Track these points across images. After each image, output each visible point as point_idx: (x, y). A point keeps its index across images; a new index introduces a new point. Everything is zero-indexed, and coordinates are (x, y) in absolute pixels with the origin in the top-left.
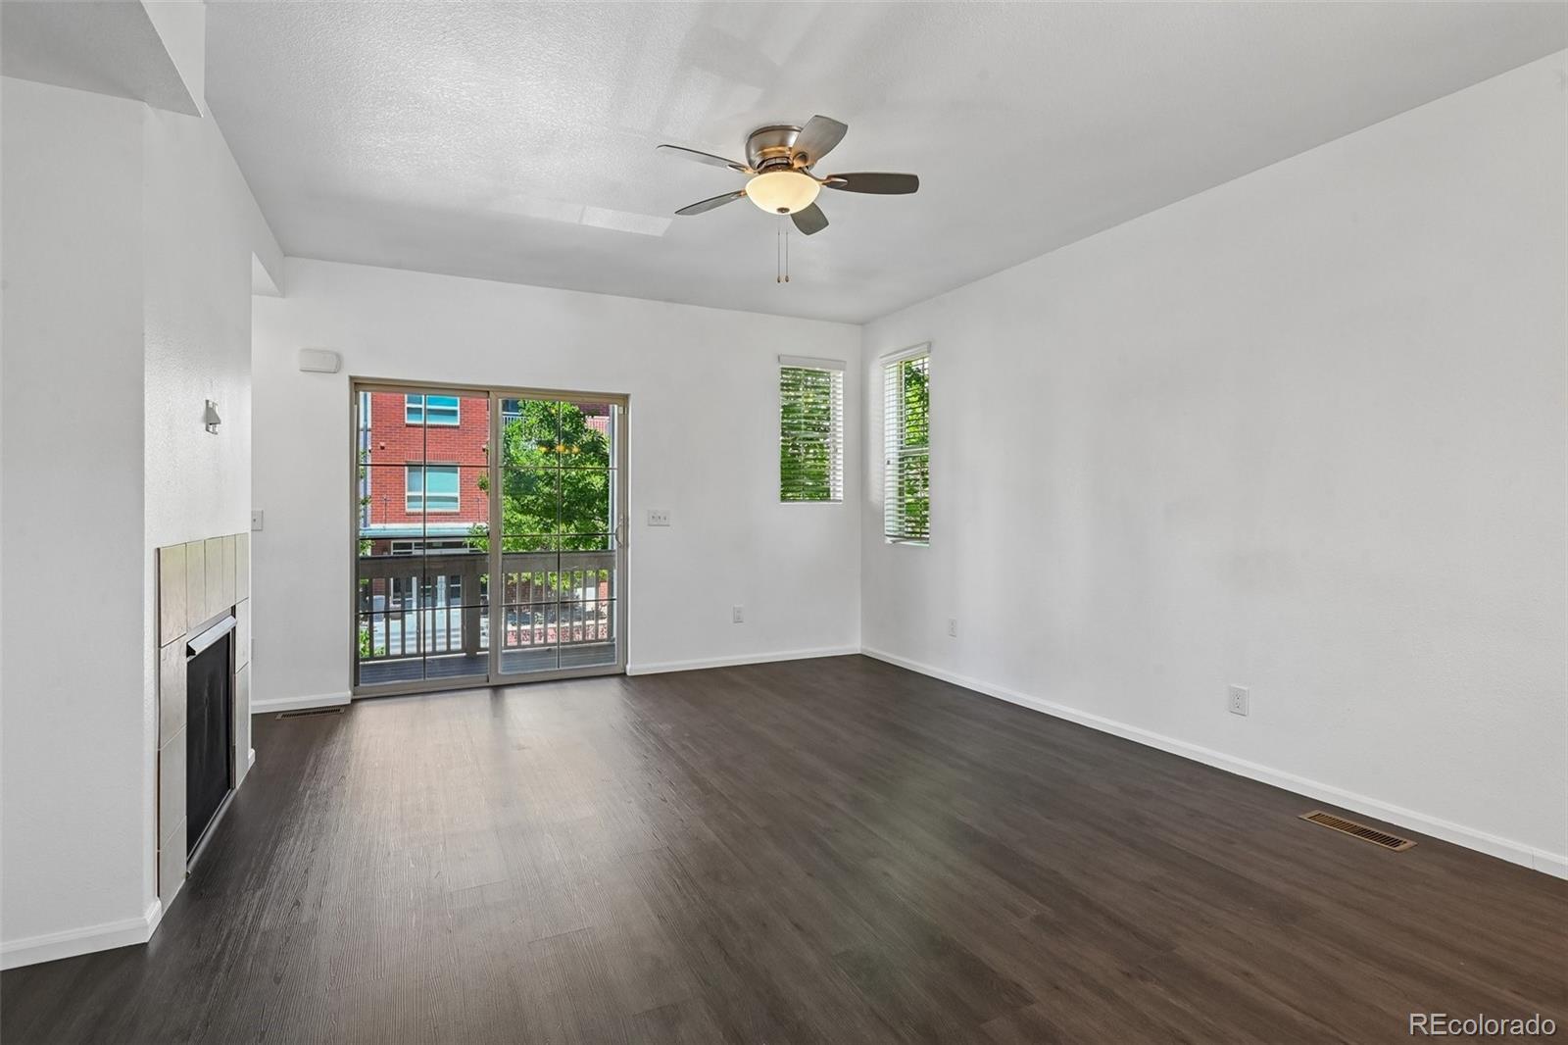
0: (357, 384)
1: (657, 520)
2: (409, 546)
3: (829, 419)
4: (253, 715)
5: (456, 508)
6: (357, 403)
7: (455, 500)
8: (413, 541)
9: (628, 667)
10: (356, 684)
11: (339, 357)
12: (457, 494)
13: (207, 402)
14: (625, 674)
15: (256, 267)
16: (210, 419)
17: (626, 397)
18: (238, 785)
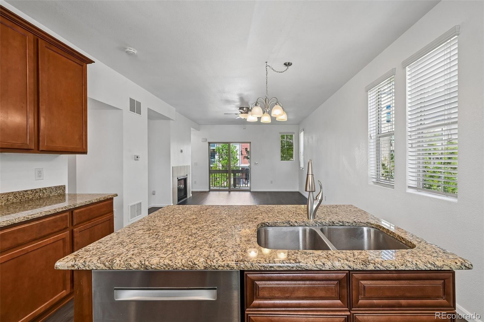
0: (210, 143)
1: (256, 164)
4: (192, 192)
6: (210, 146)
10: (210, 189)
11: (206, 139)
13: (181, 149)
14: (250, 191)
15: (192, 129)
16: (182, 151)
17: (250, 142)
18: (188, 198)
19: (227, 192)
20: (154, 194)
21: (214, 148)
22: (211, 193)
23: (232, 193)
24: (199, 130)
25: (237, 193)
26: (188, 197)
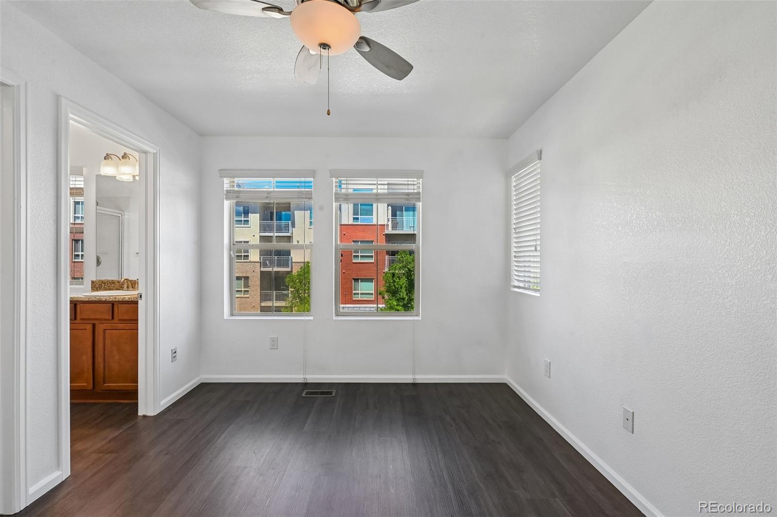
5: (372, 298)
7: (372, 294)
12: (373, 292)
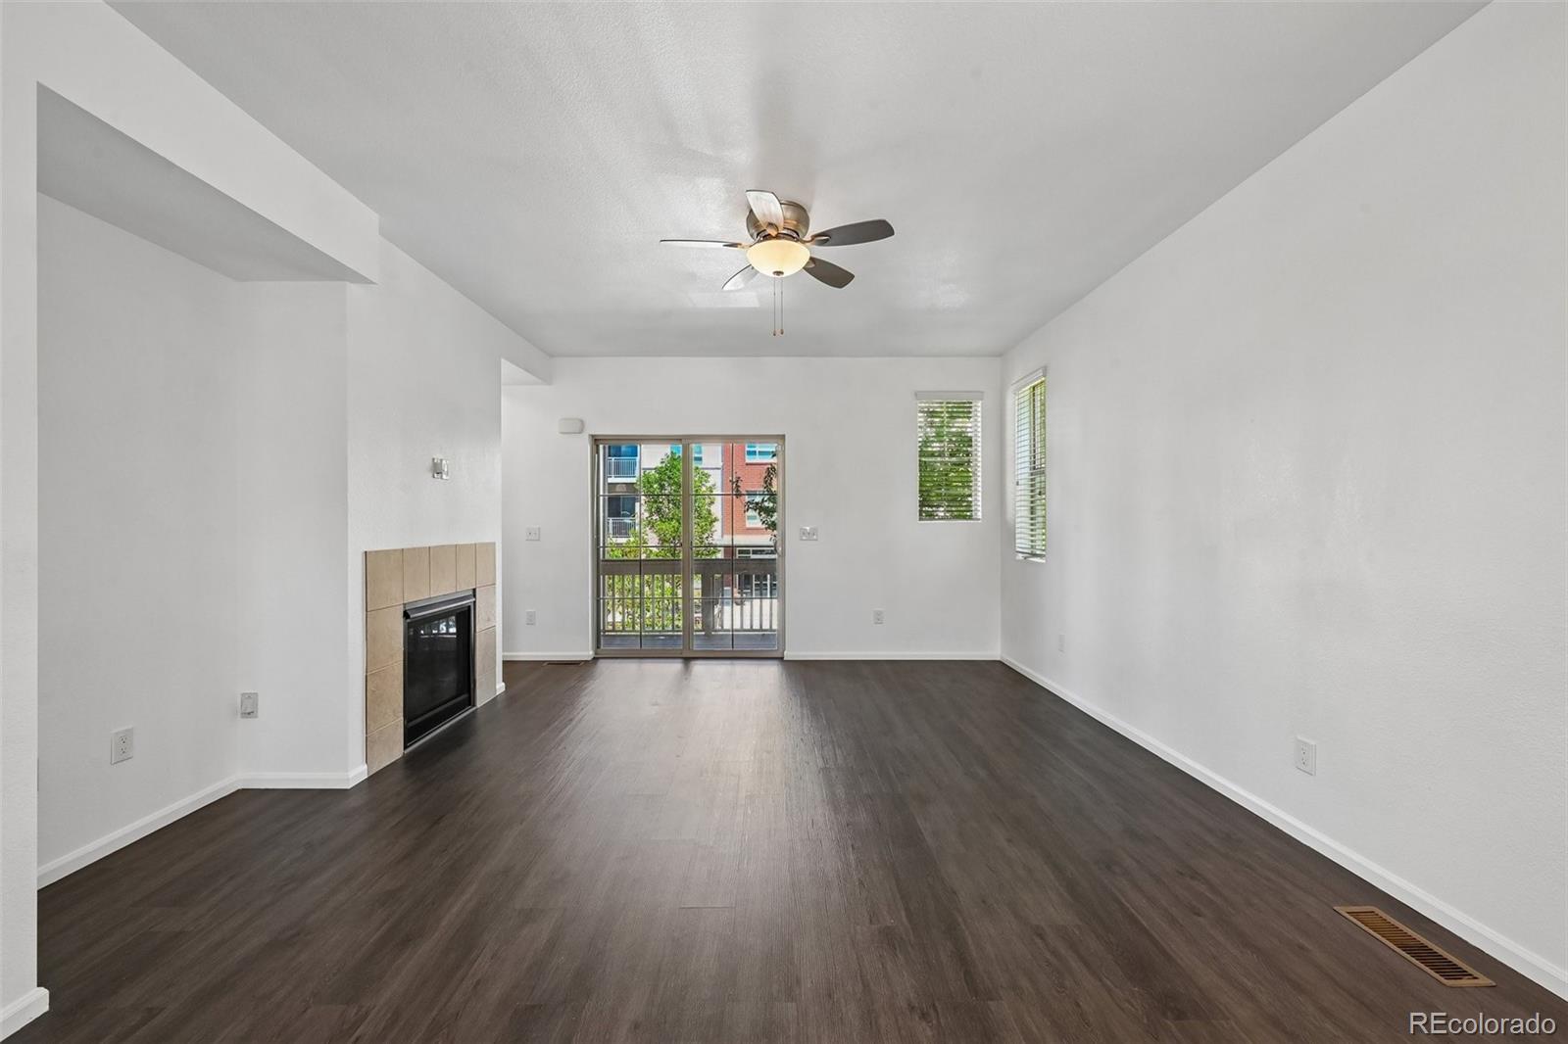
0: (596, 441)
1: (810, 535)
2: (748, 552)
3: (971, 446)
6: (598, 452)
8: (751, 549)
9: (785, 653)
10: (598, 647)
11: (582, 422)
13: (434, 459)
14: (782, 658)
15: (507, 368)
16: (437, 470)
17: (783, 437)
18: (479, 704)
19: (676, 666)
20: (249, 714)
21: (633, 480)
22: (603, 665)
23: (699, 667)
24: (550, 384)
25: (721, 668)
26: (482, 698)
